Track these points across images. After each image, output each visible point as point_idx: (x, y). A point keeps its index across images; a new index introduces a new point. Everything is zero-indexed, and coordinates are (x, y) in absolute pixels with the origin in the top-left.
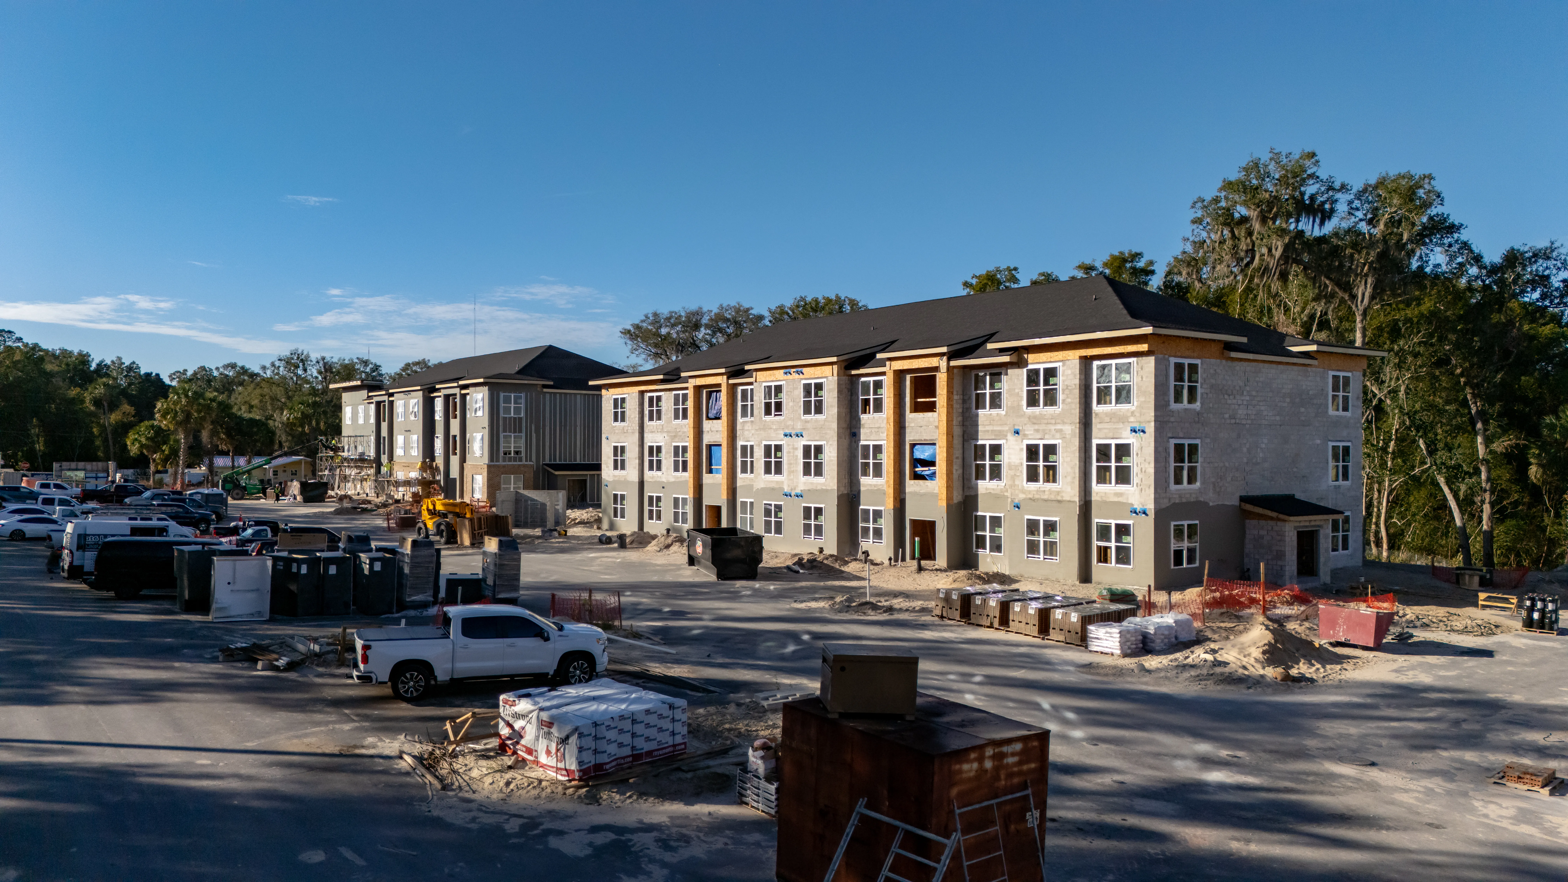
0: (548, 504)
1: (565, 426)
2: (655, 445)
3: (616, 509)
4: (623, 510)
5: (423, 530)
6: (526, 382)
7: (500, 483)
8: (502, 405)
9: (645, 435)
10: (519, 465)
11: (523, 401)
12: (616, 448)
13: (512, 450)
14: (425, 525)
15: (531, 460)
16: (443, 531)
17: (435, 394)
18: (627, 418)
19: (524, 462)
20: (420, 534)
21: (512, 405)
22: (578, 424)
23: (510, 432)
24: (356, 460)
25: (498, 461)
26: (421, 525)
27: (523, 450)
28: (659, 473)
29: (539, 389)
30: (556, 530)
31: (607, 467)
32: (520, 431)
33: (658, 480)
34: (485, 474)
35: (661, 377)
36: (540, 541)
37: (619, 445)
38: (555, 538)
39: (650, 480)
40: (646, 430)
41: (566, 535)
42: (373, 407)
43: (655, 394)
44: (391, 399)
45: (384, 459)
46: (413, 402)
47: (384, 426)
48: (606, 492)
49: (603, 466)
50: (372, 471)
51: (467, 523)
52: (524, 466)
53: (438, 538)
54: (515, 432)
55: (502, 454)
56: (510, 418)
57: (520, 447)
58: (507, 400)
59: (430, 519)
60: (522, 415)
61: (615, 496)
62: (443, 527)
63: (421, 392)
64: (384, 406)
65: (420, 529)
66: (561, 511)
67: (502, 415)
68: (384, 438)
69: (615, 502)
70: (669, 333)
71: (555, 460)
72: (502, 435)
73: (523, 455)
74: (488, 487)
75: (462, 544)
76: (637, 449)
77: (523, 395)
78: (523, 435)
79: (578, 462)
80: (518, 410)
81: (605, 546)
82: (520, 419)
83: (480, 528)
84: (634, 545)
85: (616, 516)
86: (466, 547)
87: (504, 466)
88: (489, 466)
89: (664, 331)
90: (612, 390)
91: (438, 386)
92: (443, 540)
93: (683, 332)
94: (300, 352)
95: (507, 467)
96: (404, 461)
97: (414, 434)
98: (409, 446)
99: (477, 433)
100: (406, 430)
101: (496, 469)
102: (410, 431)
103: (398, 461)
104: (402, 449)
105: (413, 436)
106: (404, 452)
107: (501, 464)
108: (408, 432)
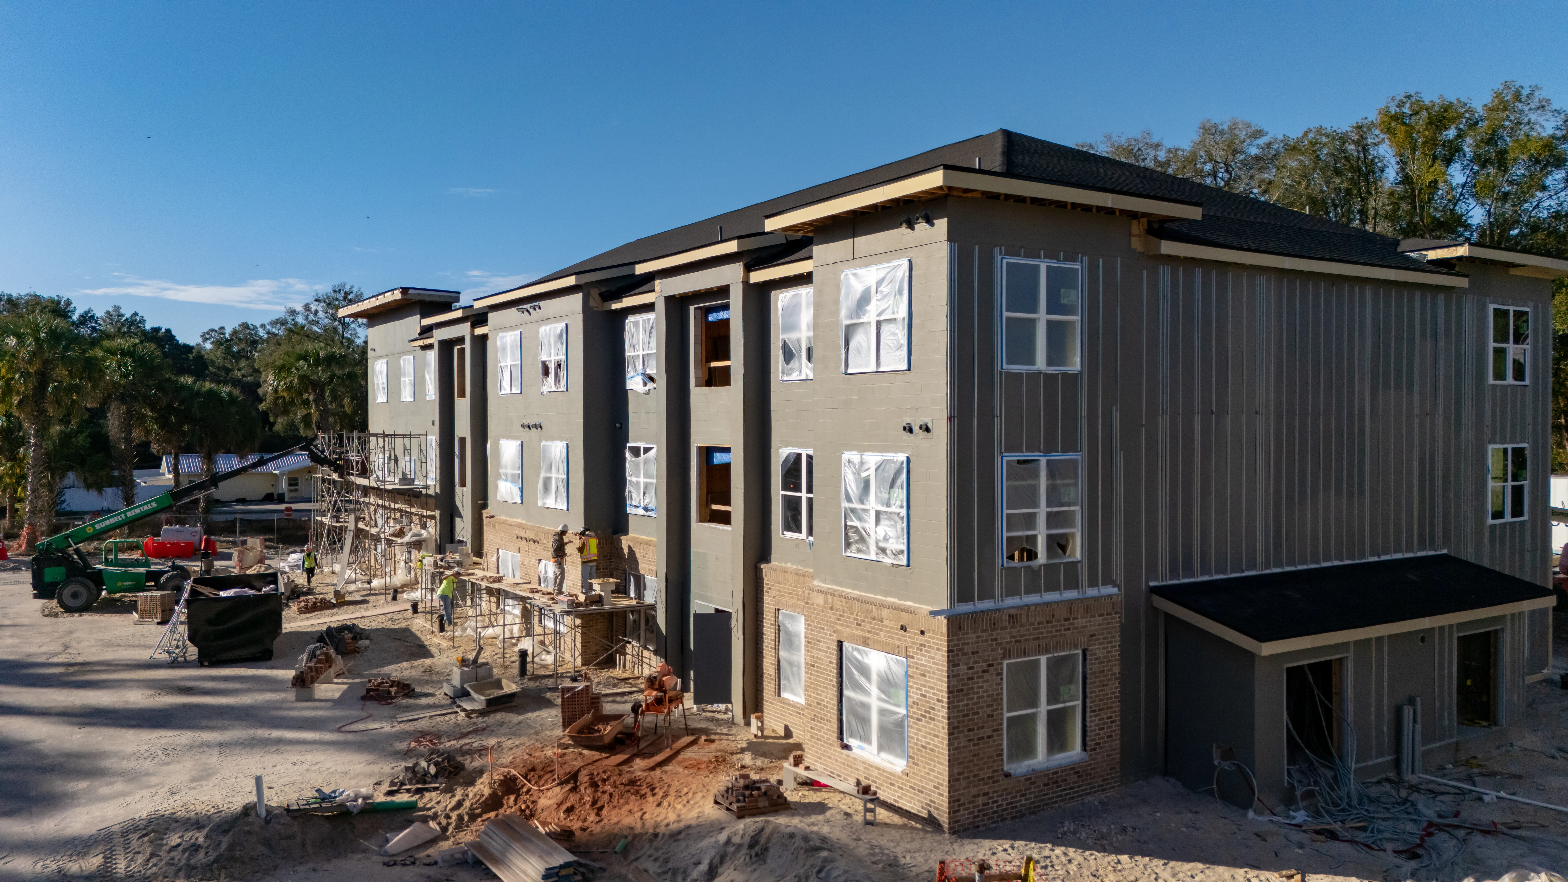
7: (999, 701)
8: (1001, 312)
10: (1068, 604)
11: (1076, 296)
13: (1042, 531)
15: (1109, 579)
17: (628, 302)
19: (1086, 590)
23: (1033, 446)
25: (987, 591)
27: (1078, 530)
29: (1138, 238)
32: (1070, 443)
34: (933, 660)
42: (432, 356)
44: (479, 331)
45: (464, 497)
46: (550, 331)
47: (463, 407)
52: (1089, 607)
54: (1051, 446)
55: (1000, 558)
56: (1034, 379)
57: (1069, 518)
60: (1077, 363)
63: (577, 299)
64: (462, 352)
67: (1000, 363)
68: (462, 440)
71: (1189, 567)
72: (1001, 463)
73: (1081, 554)
74: (953, 731)
77: (1080, 268)
78: (1082, 458)
79: (1260, 568)
80: (1061, 342)
87: (1012, 617)
91: (641, 269)
95: (1024, 619)
96: (519, 520)
97: (552, 439)
98: (539, 476)
99: (861, 449)
100: (526, 422)
101: (985, 636)
102: (537, 426)
103: (503, 518)
104: (513, 481)
105: (549, 443)
106: (519, 493)
107: (1001, 605)
108: (533, 430)
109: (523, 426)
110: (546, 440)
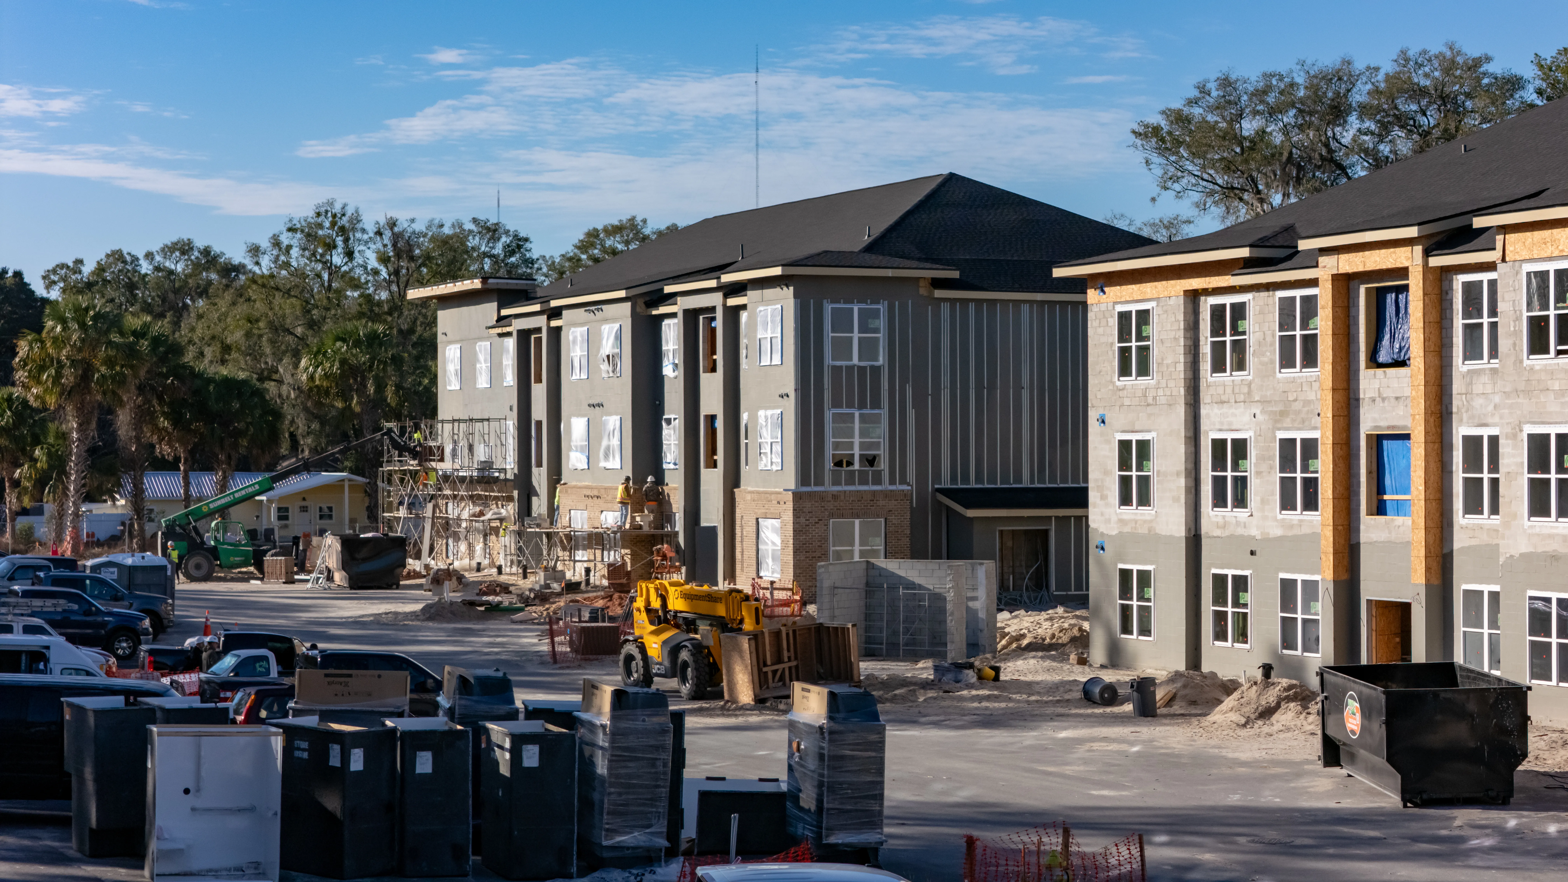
0: (950, 596)
1: (992, 387)
2: (1229, 436)
3: (1126, 611)
4: (1145, 612)
5: (638, 663)
6: (889, 273)
7: (826, 539)
8: (829, 335)
9: (1204, 411)
10: (874, 492)
11: (882, 323)
12: (1124, 446)
13: (857, 452)
14: (642, 649)
15: (903, 481)
16: (685, 665)
17: (663, 310)
18: (1154, 365)
19: (886, 486)
20: (629, 673)
21: (856, 335)
22: (1025, 380)
23: (850, 405)
24: (471, 482)
25: (819, 482)
26: (631, 648)
27: (883, 453)
28: (1241, 514)
29: (923, 291)
30: (971, 666)
31: (1103, 497)
32: (876, 404)
33: (1240, 531)
34: (789, 516)
35: (1244, 252)
36: (931, 694)
37: (1134, 437)
38: (970, 686)
39: (1217, 533)
40: (1205, 396)
41: (996, 678)
42: (511, 344)
43: (1228, 300)
44: (554, 323)
45: (540, 477)
46: (608, 330)
47: (539, 392)
48: (1100, 563)
49: (1093, 496)
50: (510, 510)
51: (745, 643)
52: (887, 495)
53: (673, 683)
54: (862, 406)
55: (829, 464)
56: (850, 369)
57: (877, 445)
58: (842, 322)
59: (655, 633)
60: (882, 360)
61: (1125, 575)
62: (684, 655)
63: (628, 305)
64: (539, 341)
65: (630, 658)
66: (982, 615)
67: (828, 361)
68: (539, 424)
69: (1125, 592)
70: (1262, 133)
71: (966, 478)
72: (829, 414)
73: (883, 465)
74: (796, 551)
75: (734, 700)
76: (1182, 449)
77: (882, 307)
78: (884, 412)
79: (1026, 483)
80: (868, 348)
81: (1099, 711)
82: (876, 370)
83: (779, 660)
84: (1176, 708)
85: (1126, 629)
86: (744, 708)
87: (835, 497)
88: (798, 497)
89: (1249, 127)
90: (1114, 292)
91: (668, 289)
92: (686, 689)
93: (1301, 128)
94: (337, 209)
95: (842, 498)
96: (587, 483)
97: (610, 414)
98: (600, 445)
99: (766, 408)
100: (591, 402)
101: (817, 504)
102: (600, 405)
103: (574, 483)
104: (582, 451)
105: (608, 418)
106: (586, 460)
107: (828, 489)
108: (597, 408)
109: (589, 405)
110: (607, 415)
